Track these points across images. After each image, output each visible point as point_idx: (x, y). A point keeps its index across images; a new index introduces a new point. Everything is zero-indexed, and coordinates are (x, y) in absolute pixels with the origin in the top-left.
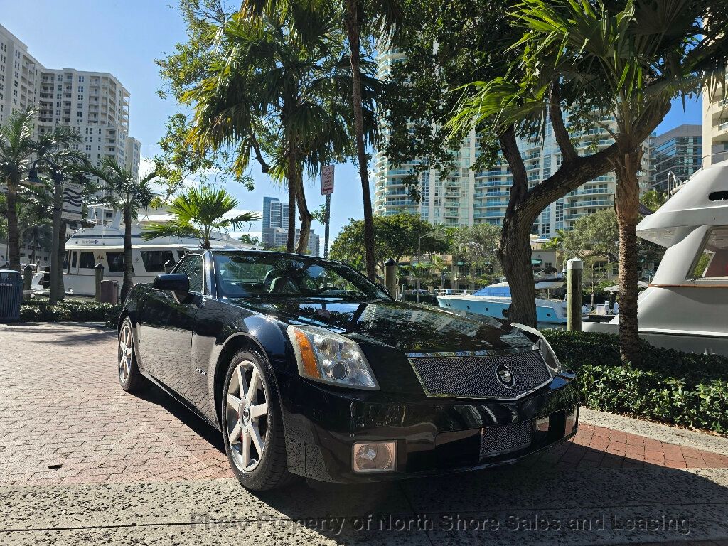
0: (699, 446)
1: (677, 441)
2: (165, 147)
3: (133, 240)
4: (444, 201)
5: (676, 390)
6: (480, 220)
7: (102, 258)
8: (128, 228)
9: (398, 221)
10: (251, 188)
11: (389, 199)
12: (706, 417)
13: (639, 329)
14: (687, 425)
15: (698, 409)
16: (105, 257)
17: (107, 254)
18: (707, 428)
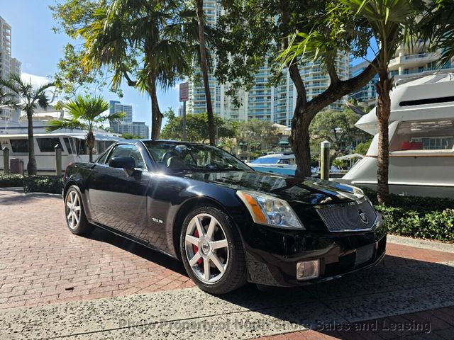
0: (436, 249)
1: (423, 247)
2: (63, 67)
3: (34, 130)
4: (230, 105)
5: (414, 218)
6: (251, 117)
7: (7, 143)
8: (30, 123)
9: (203, 117)
10: (121, 96)
11: (195, 103)
12: (432, 232)
13: (389, 183)
14: (421, 237)
15: (428, 228)
16: (9, 142)
17: (11, 140)
18: (433, 238)
